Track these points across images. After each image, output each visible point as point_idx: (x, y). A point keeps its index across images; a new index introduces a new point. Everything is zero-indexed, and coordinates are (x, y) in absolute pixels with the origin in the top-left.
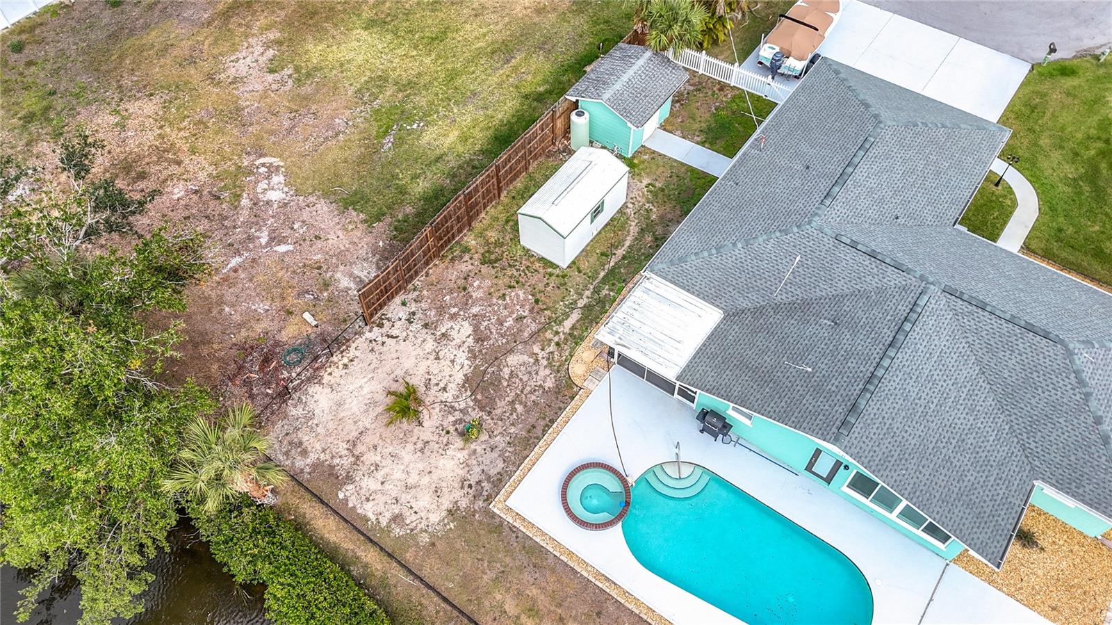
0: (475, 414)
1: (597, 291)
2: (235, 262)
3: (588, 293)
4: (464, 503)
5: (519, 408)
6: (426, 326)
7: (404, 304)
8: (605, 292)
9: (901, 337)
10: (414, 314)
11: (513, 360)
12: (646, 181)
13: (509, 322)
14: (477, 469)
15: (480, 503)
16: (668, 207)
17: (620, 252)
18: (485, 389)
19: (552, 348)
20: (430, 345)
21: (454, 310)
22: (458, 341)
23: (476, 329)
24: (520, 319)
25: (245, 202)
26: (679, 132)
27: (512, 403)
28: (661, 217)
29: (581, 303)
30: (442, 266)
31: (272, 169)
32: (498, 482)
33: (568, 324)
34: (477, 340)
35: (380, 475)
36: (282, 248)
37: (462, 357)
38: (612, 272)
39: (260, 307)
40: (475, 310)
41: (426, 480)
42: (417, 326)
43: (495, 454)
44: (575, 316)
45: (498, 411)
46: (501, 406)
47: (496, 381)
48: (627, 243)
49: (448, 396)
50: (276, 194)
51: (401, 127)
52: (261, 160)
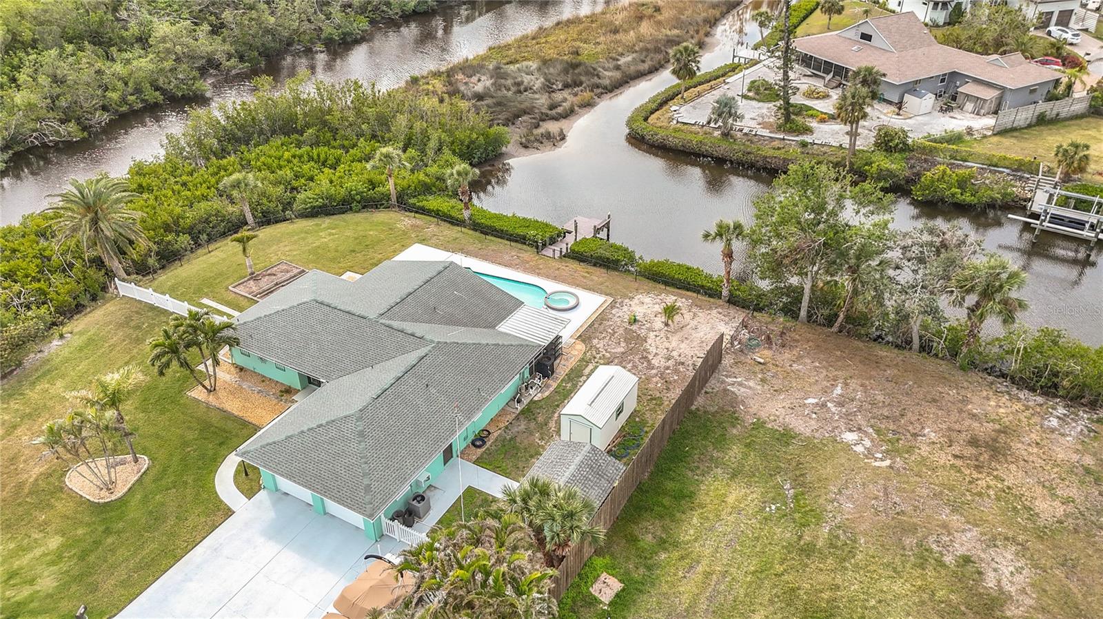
0: (634, 328)
2: (839, 391)
4: (627, 300)
5: (610, 331)
6: (683, 364)
8: (569, 385)
13: (629, 366)
14: (625, 310)
15: (619, 300)
16: (525, 443)
18: (633, 337)
19: (598, 356)
21: (668, 372)
22: (659, 357)
23: (649, 361)
25: (870, 430)
27: (615, 332)
28: (531, 434)
31: (870, 456)
32: (611, 307)
33: (590, 367)
34: (646, 357)
36: (811, 401)
39: (796, 367)
41: (650, 305)
42: (688, 363)
43: (617, 314)
44: (587, 372)
45: (622, 329)
46: (620, 331)
47: (627, 340)
49: (652, 334)
50: (850, 437)
51: (785, 504)
52: (888, 462)
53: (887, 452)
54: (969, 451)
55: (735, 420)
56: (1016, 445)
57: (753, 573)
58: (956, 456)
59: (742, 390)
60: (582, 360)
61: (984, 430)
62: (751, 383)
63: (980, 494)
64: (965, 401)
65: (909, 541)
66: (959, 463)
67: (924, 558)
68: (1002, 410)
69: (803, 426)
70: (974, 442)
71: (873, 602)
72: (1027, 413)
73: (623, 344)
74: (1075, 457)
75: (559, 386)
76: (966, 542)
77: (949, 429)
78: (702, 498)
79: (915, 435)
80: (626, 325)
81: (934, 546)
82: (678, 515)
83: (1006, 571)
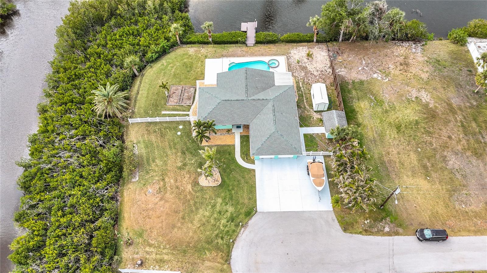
0: (300, 64)
1: (302, 92)
2: (364, 62)
3: (303, 90)
4: (290, 55)
5: (295, 68)
6: (322, 71)
7: (330, 72)
8: (300, 92)
9: (246, 87)
10: (326, 71)
11: (303, 74)
12: (315, 118)
13: (310, 78)
14: (292, 59)
15: (288, 56)
16: (305, 115)
17: (305, 101)
18: (303, 68)
19: (299, 79)
20: (318, 69)
21: (321, 75)
22: (315, 72)
23: (314, 75)
24: (309, 80)
25: (378, 71)
26: (320, 134)
27: (297, 68)
28: (305, 112)
29: (302, 88)
30: (332, 81)
31: (383, 79)
32: (288, 59)
33: (301, 84)
34: (312, 74)
35: (305, 51)
36: (360, 69)
37: (311, 70)
38: (303, 96)
39: (350, 59)
40: (318, 77)
41: (298, 54)
42: (324, 70)
43: (292, 61)
44: (301, 86)
45: (298, 66)
46: (298, 67)
47: (302, 70)
48: (305, 103)
49: (307, 64)
50: (375, 76)
51: (374, 102)
52: (387, 79)
53: (385, 76)
54: (402, 67)
55: (348, 83)
56: (410, 61)
57: (380, 123)
58: (400, 70)
59: (342, 73)
60: (296, 82)
61: (401, 59)
62: (343, 70)
63: (410, 79)
64: (393, 52)
65: (404, 98)
66: (401, 72)
67: (409, 101)
68: (402, 51)
69: (364, 78)
70: (401, 64)
71: (406, 117)
72: (407, 50)
73: (302, 72)
74: (423, 59)
75: (298, 94)
76: (414, 93)
77: (394, 63)
78: (357, 109)
79: (388, 68)
80: (297, 64)
81: (409, 97)
82: (355, 117)
83: (425, 96)
